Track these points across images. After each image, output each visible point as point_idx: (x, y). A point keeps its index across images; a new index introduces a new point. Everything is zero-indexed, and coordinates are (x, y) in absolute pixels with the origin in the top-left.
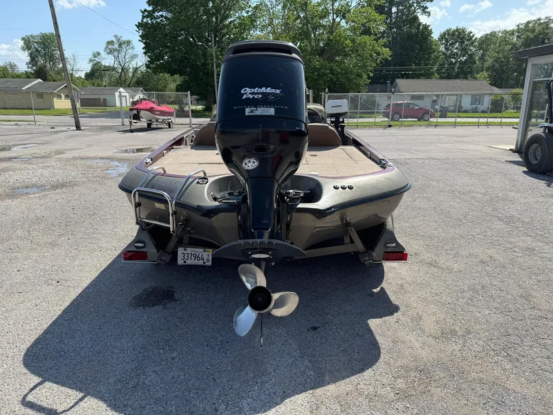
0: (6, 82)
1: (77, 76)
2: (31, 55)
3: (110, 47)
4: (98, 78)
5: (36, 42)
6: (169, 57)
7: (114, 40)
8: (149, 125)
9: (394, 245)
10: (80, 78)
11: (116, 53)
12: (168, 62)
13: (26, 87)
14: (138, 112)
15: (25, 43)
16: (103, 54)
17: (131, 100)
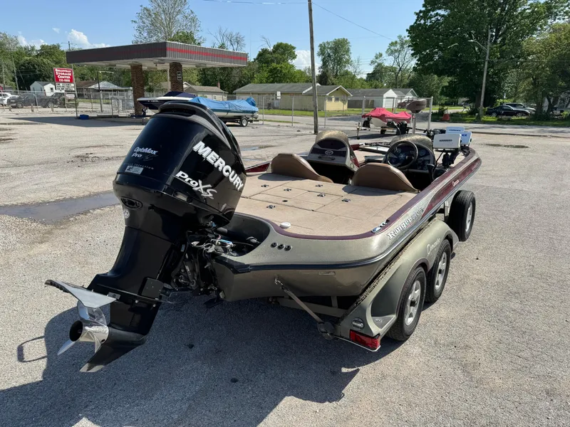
0: (293, 86)
1: (359, 77)
2: (323, 60)
3: (392, 48)
4: (377, 80)
5: (330, 48)
6: (440, 57)
7: (398, 40)
8: (383, 131)
9: (361, 325)
10: (361, 79)
11: (397, 54)
12: (436, 64)
13: (306, 91)
14: (369, 120)
15: (321, 49)
16: (385, 55)
17: (399, 101)
